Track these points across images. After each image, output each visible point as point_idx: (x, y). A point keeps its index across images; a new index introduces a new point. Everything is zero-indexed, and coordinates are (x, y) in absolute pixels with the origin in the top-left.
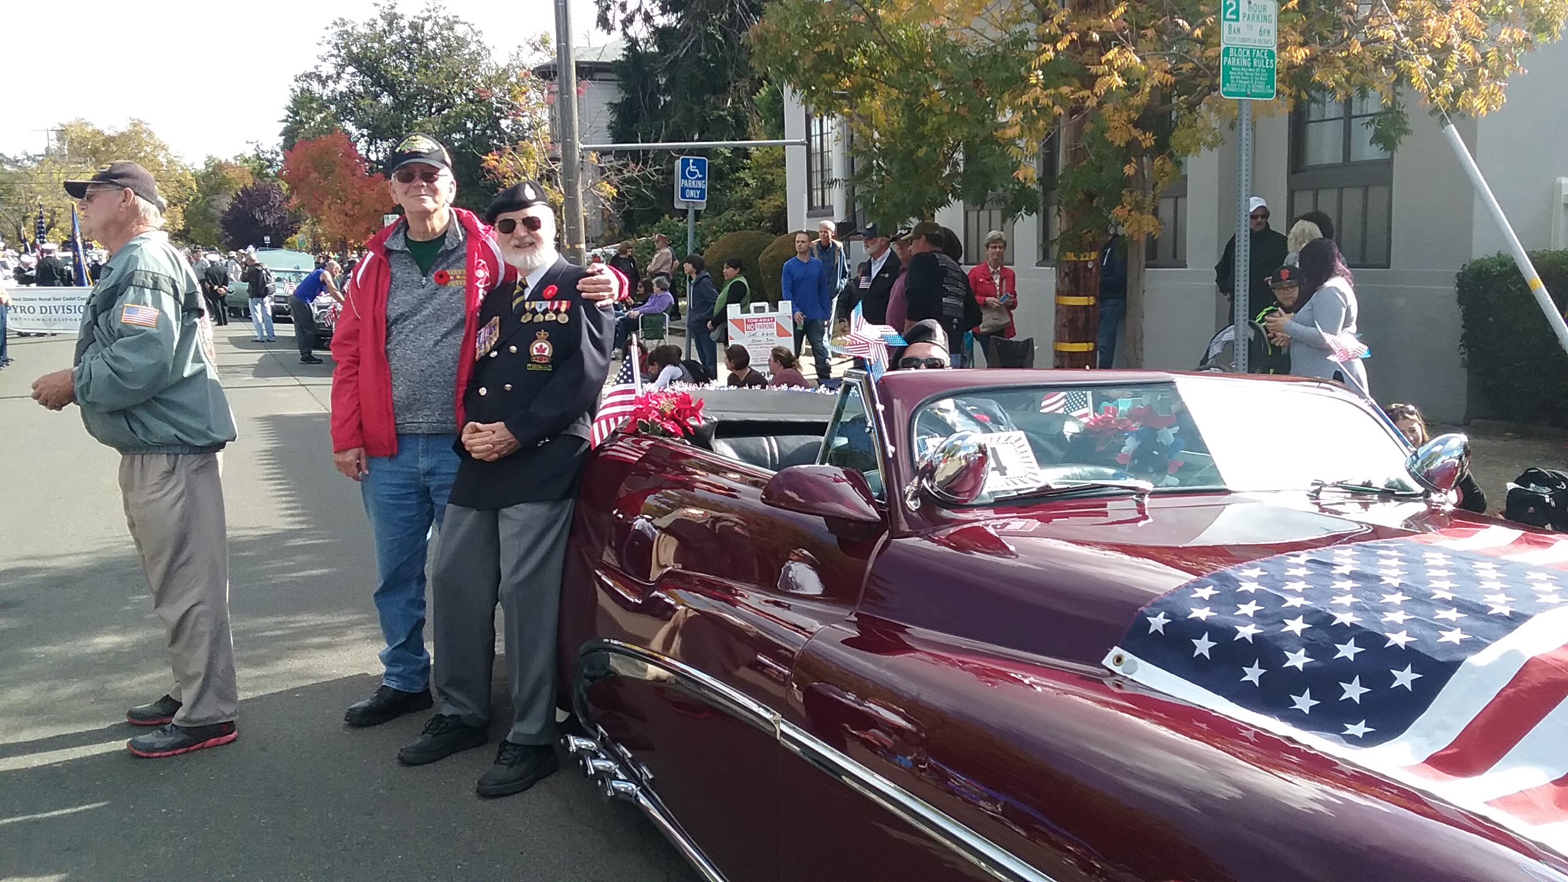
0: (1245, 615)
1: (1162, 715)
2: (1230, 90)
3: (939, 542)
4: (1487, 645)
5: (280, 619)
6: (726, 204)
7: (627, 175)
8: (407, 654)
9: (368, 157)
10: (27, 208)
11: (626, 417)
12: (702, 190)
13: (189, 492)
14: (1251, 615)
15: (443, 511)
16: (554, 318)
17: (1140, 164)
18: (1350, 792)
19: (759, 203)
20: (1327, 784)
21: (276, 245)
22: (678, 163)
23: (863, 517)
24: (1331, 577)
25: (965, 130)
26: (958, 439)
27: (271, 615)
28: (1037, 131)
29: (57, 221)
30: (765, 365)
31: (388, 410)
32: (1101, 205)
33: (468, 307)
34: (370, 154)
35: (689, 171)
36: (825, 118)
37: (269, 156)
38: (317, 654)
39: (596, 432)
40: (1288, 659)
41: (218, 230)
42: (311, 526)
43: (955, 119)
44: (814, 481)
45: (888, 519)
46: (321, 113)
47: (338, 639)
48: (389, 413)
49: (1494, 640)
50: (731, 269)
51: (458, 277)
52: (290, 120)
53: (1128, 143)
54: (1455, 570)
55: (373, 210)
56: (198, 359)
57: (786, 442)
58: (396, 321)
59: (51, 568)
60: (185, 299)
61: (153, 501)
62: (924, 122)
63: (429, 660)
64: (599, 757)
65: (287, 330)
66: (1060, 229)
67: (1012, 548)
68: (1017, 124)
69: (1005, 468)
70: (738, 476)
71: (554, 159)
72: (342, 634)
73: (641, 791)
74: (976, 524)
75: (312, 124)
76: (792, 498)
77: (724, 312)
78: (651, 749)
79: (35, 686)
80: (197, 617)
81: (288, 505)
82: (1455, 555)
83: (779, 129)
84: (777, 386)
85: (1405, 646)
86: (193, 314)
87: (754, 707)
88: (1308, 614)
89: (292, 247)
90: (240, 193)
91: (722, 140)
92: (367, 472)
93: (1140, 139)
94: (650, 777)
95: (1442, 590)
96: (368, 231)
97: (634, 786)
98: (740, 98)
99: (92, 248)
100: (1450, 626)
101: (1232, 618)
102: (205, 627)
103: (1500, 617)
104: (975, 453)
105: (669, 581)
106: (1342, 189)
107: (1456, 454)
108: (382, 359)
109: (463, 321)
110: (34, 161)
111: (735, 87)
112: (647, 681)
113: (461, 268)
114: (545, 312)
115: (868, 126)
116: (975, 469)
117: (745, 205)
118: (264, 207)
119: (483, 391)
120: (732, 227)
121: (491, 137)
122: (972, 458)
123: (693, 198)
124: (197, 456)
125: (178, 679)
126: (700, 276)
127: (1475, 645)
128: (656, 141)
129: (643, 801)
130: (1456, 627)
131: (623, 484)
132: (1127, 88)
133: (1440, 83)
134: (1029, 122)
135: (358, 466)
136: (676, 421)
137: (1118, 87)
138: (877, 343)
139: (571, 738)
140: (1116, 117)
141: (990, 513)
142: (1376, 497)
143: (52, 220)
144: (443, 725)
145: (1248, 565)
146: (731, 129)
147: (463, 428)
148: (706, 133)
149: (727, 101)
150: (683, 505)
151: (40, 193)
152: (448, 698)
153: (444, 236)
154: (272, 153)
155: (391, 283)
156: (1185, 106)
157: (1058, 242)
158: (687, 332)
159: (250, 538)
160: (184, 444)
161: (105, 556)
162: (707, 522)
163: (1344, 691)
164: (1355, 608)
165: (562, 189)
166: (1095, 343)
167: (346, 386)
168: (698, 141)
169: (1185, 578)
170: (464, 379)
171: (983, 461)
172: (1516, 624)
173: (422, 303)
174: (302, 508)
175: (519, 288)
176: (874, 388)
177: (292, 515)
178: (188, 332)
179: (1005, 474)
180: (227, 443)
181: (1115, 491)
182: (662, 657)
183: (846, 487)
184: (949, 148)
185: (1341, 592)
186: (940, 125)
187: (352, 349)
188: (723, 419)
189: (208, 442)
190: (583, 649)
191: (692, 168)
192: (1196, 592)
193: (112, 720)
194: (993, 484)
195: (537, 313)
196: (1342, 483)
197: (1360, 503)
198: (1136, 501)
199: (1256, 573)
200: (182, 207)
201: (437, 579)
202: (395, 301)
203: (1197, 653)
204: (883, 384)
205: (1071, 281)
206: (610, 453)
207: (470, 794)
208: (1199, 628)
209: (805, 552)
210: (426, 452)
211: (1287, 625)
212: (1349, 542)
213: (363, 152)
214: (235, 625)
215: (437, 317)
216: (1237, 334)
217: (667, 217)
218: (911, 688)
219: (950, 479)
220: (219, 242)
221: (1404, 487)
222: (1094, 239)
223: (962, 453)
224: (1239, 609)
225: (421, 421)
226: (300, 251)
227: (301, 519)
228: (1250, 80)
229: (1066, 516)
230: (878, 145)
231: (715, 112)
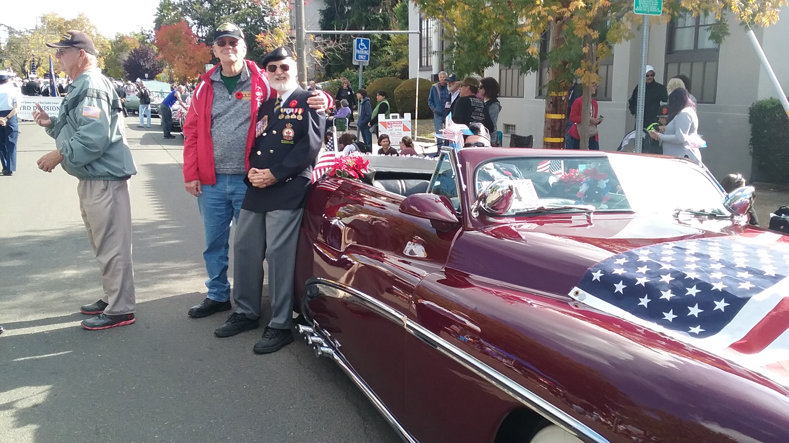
0: (641, 273)
1: (598, 320)
2: (638, 10)
3: (488, 234)
4: (763, 290)
5: (155, 264)
6: (377, 63)
7: (328, 47)
8: (220, 283)
9: (197, 35)
10: (26, 56)
11: (330, 168)
12: (367, 56)
13: (114, 200)
14: (644, 273)
15: (238, 212)
16: (295, 117)
17: (591, 47)
18: (689, 358)
19: (394, 63)
20: (676, 354)
21: (151, 78)
22: (355, 41)
23: (449, 220)
24: (685, 255)
25: (502, 27)
26: (498, 182)
27: (151, 262)
28: (539, 28)
29: (41, 63)
30: (398, 145)
31: (212, 162)
32: (570, 68)
33: (252, 110)
34: (198, 33)
35: (361, 45)
36: (429, 20)
37: (148, 33)
38: (174, 282)
39: (314, 175)
40: (662, 295)
41: (122, 70)
42: (169, 219)
43: (498, 21)
44: (425, 201)
45: (462, 222)
46: (174, 11)
47: (184, 275)
48: (212, 163)
49: (766, 287)
50: (381, 96)
51: (247, 95)
52: (158, 14)
53: (585, 36)
54: (748, 253)
55: (200, 62)
56: (118, 133)
57: (410, 183)
58: (216, 117)
59: (41, 236)
60: (113, 103)
61: (96, 204)
62: (481, 22)
63: (229, 286)
64: (314, 335)
65: (158, 121)
66: (549, 80)
67: (524, 237)
68: (528, 25)
69: (521, 198)
70: (385, 198)
71: (292, 38)
72: (185, 273)
73: (335, 352)
74: (506, 225)
75: (170, 17)
76: (415, 210)
77: (377, 118)
78: (340, 331)
79: (34, 294)
80: (117, 262)
81: (159, 209)
82: (748, 247)
83: (406, 25)
84: (405, 155)
85: (722, 290)
86: (116, 111)
87: (393, 312)
88: (673, 273)
89: (159, 80)
90: (133, 52)
91: (376, 30)
92: (201, 192)
93: (591, 34)
94: (340, 345)
95: (741, 262)
96: (197, 72)
97: (331, 350)
98: (386, 9)
99: (58, 77)
100: (744, 280)
101: (634, 274)
102: (121, 266)
103: (770, 277)
104: (507, 190)
105: (350, 250)
106: (692, 62)
107: (748, 197)
108: (209, 136)
109: (250, 118)
110: (30, 32)
111: (384, 3)
112: (338, 298)
113: (248, 91)
114: (291, 114)
115: (452, 25)
116: (506, 198)
117: (388, 64)
118: (145, 59)
119: (259, 153)
120: (380, 75)
121: (259, 26)
122: (505, 192)
123: (362, 59)
124: (119, 182)
125: (106, 292)
126: (365, 99)
127: (756, 290)
128: (343, 30)
129: (336, 357)
130: (748, 281)
131: (328, 202)
132: (586, 8)
133: (746, 9)
134: (535, 24)
135: (197, 189)
136: (355, 171)
137: (581, 7)
138: (459, 134)
139: (300, 326)
140: (580, 22)
141: (513, 220)
142: (707, 217)
143: (39, 63)
144: (237, 318)
145: (643, 248)
146: (381, 25)
147: (249, 170)
148: (369, 26)
149: (379, 10)
150: (356, 212)
151: (33, 49)
152: (239, 305)
153: (240, 74)
154: (149, 31)
155: (214, 98)
156: (615, 18)
157: (548, 86)
158: (357, 128)
159: (140, 224)
160: (112, 176)
161: (68, 231)
162: (369, 221)
163: (690, 311)
164: (697, 270)
165: (296, 54)
166: (564, 138)
167: (191, 149)
168: (364, 30)
169: (610, 254)
170: (250, 147)
171: (510, 193)
172: (777, 280)
173: (229, 108)
174: (166, 210)
175: (278, 101)
176: (457, 156)
177: (161, 214)
178: (114, 119)
179: (521, 201)
180: (132, 176)
181: (576, 210)
182: (347, 287)
183: (441, 205)
184: (493, 36)
185: (689, 263)
186: (490, 25)
187: (194, 131)
188: (378, 170)
189: (124, 175)
190: (307, 282)
191: (362, 44)
192: (616, 261)
193: (73, 311)
194: (515, 206)
195: (287, 114)
196: (690, 210)
197: (699, 220)
198: (587, 216)
199: (647, 252)
200: (104, 58)
201: (236, 246)
202: (216, 107)
203: (616, 291)
204: (461, 154)
205: (553, 106)
206: (321, 186)
207: (250, 351)
208: (618, 279)
209: (419, 238)
210: (230, 183)
211: (662, 278)
212: (694, 238)
213: (195, 32)
214: (135, 266)
215: (236, 115)
216: (638, 135)
217: (348, 69)
218: (472, 305)
219: (494, 202)
220: (122, 76)
221: (721, 213)
222: (566, 85)
223: (500, 189)
224: (638, 270)
225: (229, 167)
226: (163, 82)
227: (165, 215)
228: (649, 5)
229: (551, 222)
230: (456, 34)
231: (373, 16)
